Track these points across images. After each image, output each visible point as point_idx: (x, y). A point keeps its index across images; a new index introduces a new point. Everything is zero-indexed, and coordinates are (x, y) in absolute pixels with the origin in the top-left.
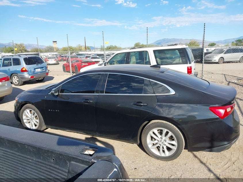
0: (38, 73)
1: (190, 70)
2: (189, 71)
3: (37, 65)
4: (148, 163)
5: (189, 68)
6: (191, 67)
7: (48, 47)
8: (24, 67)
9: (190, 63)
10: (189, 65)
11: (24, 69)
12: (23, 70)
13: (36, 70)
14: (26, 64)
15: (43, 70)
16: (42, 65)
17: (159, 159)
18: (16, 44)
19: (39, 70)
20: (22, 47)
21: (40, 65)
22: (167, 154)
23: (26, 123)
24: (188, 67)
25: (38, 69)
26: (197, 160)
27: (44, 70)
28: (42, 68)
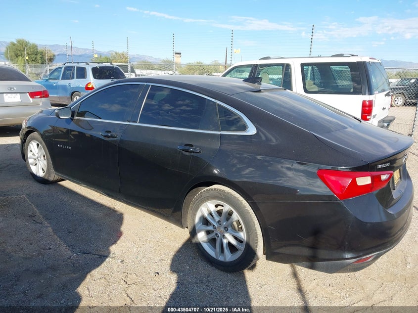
1: (367, 108)
2: (367, 110)
4: (188, 267)
5: (367, 103)
6: (371, 102)
7: (164, 61)
8: (90, 83)
9: (371, 93)
10: (367, 98)
11: (90, 86)
12: (88, 86)
14: (95, 78)
17: (213, 266)
18: (116, 53)
20: (125, 58)
22: (229, 257)
23: (32, 164)
24: (364, 102)
26: (293, 283)
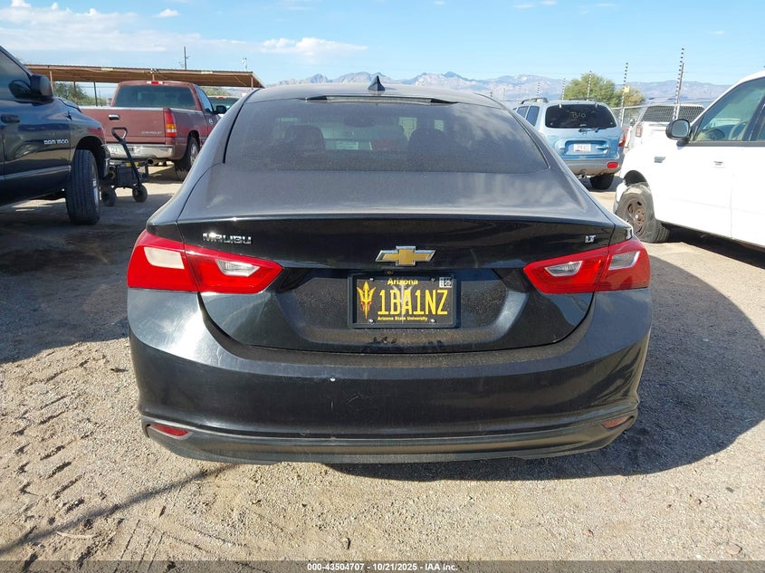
0: (577, 156)
3: (580, 131)
13: (576, 146)
14: (548, 124)
15: (603, 149)
16: (602, 134)
19: (587, 149)
21: (591, 134)
25: (583, 145)
27: (605, 152)
28: (602, 143)
